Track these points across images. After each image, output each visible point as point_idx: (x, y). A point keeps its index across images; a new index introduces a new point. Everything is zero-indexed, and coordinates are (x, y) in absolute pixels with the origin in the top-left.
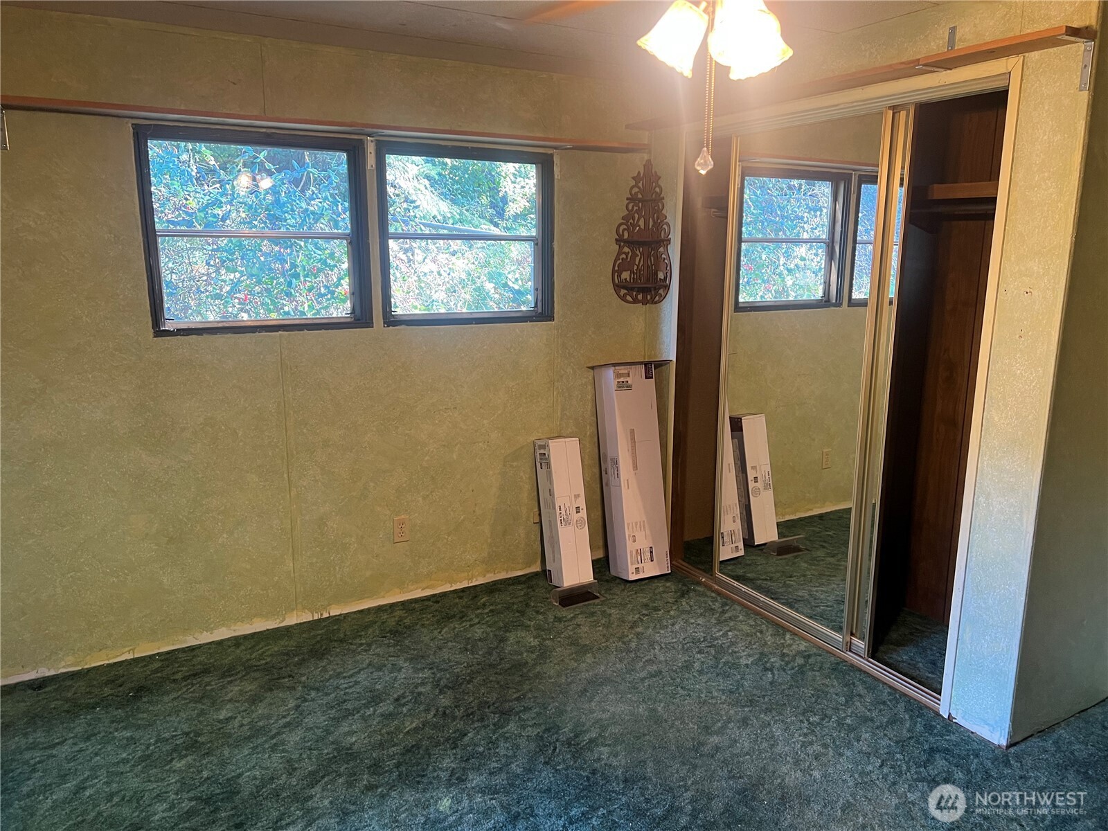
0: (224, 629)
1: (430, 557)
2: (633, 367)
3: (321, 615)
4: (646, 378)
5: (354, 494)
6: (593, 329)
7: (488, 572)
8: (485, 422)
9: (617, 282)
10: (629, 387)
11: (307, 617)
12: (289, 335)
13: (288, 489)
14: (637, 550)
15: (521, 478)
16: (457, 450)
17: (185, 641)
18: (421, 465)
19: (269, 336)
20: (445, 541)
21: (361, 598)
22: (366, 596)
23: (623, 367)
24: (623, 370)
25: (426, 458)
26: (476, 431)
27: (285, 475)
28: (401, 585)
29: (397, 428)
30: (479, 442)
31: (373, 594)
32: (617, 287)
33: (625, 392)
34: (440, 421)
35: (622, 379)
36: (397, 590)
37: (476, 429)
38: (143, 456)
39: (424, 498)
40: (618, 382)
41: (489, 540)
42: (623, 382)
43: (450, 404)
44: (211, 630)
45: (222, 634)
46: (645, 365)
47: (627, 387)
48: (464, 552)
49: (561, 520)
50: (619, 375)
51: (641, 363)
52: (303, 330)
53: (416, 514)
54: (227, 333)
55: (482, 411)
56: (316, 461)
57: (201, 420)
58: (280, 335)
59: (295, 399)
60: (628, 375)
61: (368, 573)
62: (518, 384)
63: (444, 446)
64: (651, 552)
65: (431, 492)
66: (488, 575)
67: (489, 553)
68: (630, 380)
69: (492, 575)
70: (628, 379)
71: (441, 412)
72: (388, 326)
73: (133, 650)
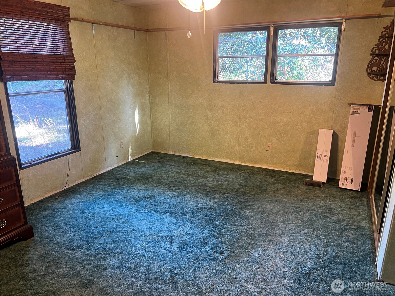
0: (221, 159)
1: (277, 158)
2: (362, 106)
3: (244, 164)
4: (368, 111)
5: (256, 133)
6: (354, 90)
7: (297, 169)
8: (301, 119)
9: (369, 71)
10: (358, 114)
11: (240, 163)
12: (243, 85)
13: (239, 127)
14: (345, 177)
15: (314, 141)
16: (290, 126)
17: (213, 159)
18: (277, 129)
19: (238, 85)
20: (283, 155)
21: (255, 163)
22: (256, 163)
23: (357, 106)
24: (357, 107)
25: (279, 127)
26: (298, 121)
27: (238, 124)
28: (267, 164)
29: (271, 116)
30: (298, 125)
31: (259, 163)
32: (369, 74)
33: (355, 116)
34: (285, 116)
35: (355, 110)
36: (266, 165)
37: (297, 121)
38: (208, 112)
39: (277, 139)
40: (353, 111)
41: (298, 159)
42: (356, 112)
43: (289, 111)
44: (218, 158)
45: (220, 160)
46: (369, 106)
47: (357, 114)
48: (289, 160)
49: (317, 158)
50: (354, 109)
51: (367, 105)
52: (247, 84)
53: (274, 144)
54: (228, 83)
55: (301, 115)
56: (246, 121)
57: (221, 105)
58: (241, 85)
59: (243, 103)
60: (359, 109)
61: (258, 157)
62: (316, 107)
63: (286, 124)
64: (352, 180)
65: (280, 138)
66: (297, 171)
67: (298, 163)
68: (359, 111)
69: (298, 171)
70: (358, 111)
71: (286, 113)
72: (271, 84)
73: (203, 157)
